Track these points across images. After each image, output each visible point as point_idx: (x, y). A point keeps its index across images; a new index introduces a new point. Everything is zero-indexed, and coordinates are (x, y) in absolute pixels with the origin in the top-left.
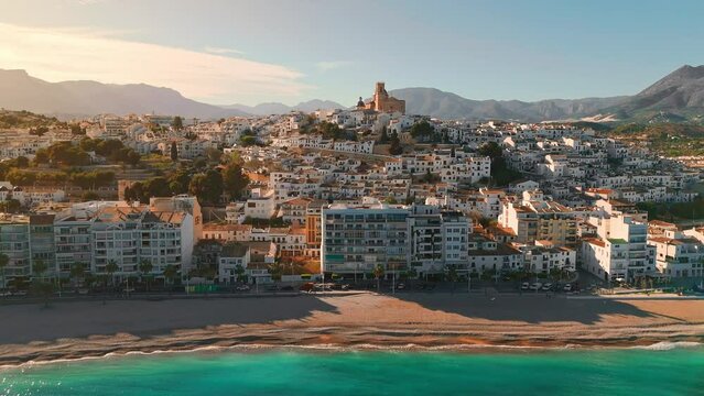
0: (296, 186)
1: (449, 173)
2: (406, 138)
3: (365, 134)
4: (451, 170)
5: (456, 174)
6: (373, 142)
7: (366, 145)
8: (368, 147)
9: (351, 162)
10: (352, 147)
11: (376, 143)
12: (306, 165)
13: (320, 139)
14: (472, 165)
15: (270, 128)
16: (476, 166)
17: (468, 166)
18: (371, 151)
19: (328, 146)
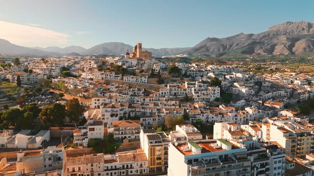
0: (115, 110)
1: (198, 96)
2: (166, 74)
3: (140, 72)
4: (200, 94)
5: (203, 97)
6: (147, 76)
7: (143, 78)
8: (145, 79)
9: (139, 90)
10: (134, 80)
11: (149, 78)
12: (113, 92)
13: (113, 74)
14: (211, 91)
15: (78, 66)
16: (213, 92)
17: (208, 92)
18: (146, 82)
19: (119, 78)
